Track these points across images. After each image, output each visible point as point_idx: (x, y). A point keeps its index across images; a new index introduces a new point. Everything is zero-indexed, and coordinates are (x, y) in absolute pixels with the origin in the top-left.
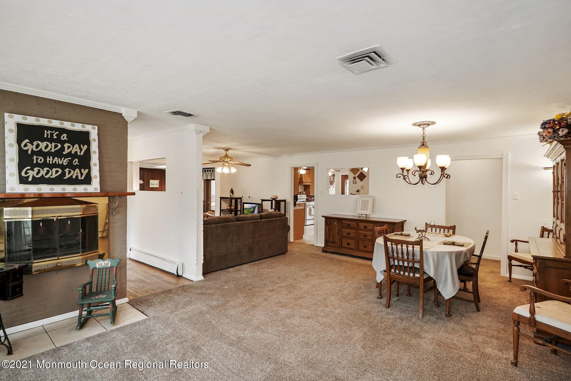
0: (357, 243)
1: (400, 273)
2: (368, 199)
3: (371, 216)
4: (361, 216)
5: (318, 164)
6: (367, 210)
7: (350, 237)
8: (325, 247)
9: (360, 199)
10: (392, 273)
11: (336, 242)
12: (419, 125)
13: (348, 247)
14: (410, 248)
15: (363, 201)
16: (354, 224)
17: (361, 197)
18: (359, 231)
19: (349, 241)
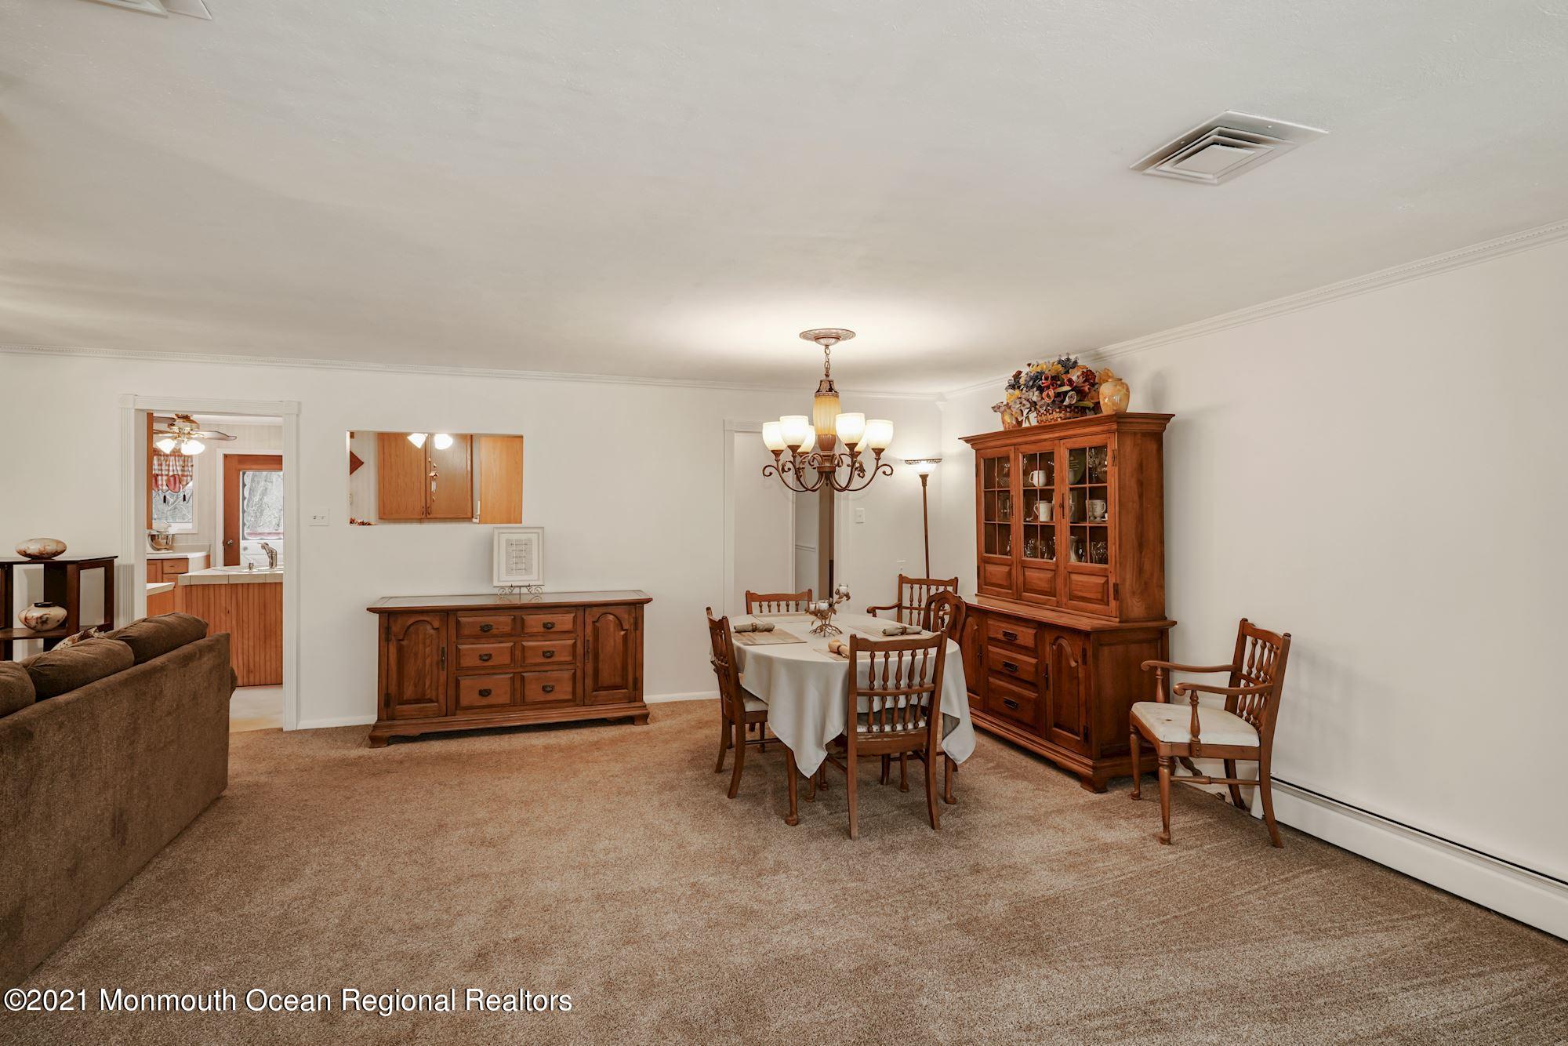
0: (518, 684)
1: (882, 730)
2: (524, 537)
3: (545, 589)
4: (511, 594)
5: (299, 410)
6: (527, 570)
7: (493, 667)
8: (382, 723)
9: (499, 537)
10: (862, 737)
11: (430, 693)
12: (817, 338)
13: (485, 701)
14: (894, 657)
15: (510, 543)
16: (503, 622)
17: (501, 531)
18: (524, 643)
19: (486, 683)
